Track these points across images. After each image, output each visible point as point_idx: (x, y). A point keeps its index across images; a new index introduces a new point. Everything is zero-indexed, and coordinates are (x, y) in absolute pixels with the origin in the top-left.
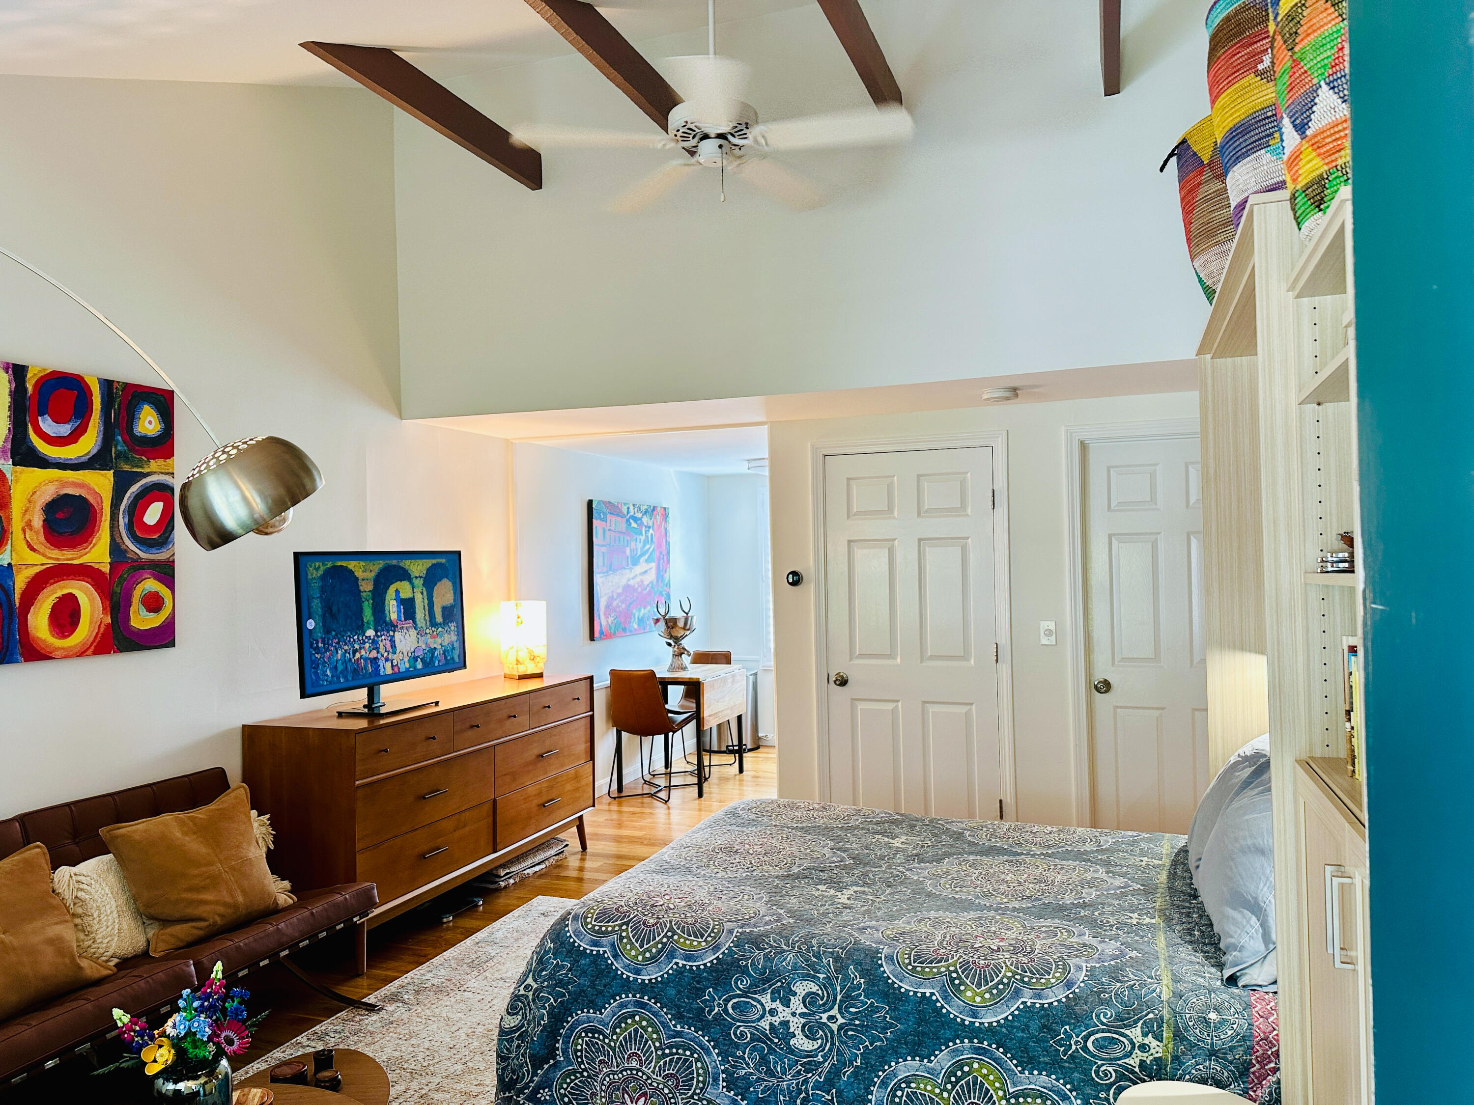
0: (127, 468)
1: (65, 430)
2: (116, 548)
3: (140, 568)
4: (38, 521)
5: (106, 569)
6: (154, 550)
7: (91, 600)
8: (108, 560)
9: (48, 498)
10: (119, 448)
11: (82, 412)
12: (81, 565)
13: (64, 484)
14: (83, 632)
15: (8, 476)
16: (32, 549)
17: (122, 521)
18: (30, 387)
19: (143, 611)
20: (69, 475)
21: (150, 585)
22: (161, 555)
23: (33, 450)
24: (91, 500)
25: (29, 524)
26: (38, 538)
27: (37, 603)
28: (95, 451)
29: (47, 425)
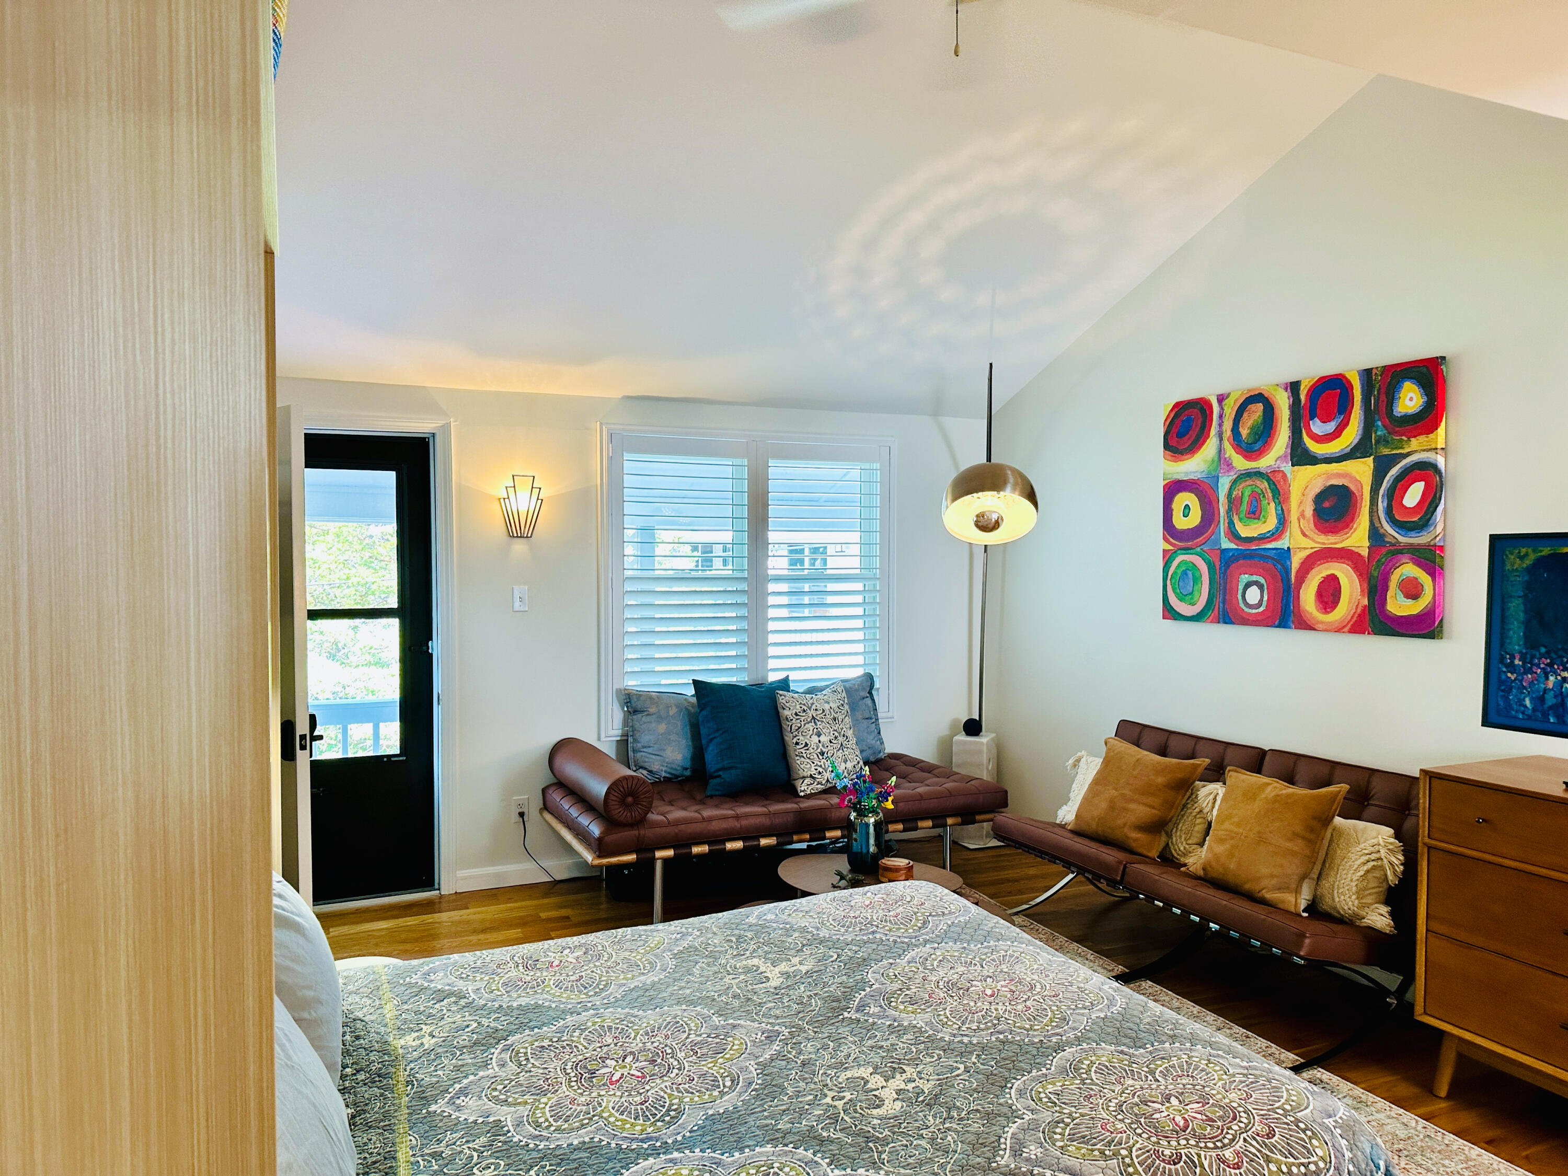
0: (1386, 451)
1: (1331, 427)
2: (1375, 534)
3: (1398, 552)
4: (1309, 511)
5: (1365, 553)
6: (1413, 534)
7: (1351, 582)
8: (1367, 544)
9: (1318, 490)
10: (1379, 433)
11: (1345, 408)
12: (1342, 549)
13: (1330, 476)
14: (1343, 610)
15: (1289, 475)
16: (1304, 535)
17: (1382, 505)
18: (1303, 397)
19: (1400, 596)
20: (1334, 467)
21: (1409, 570)
22: (1422, 539)
23: (1306, 451)
24: (1352, 487)
25: (1302, 515)
26: (1309, 525)
27: (1307, 581)
28: (1356, 441)
29: (1318, 427)
